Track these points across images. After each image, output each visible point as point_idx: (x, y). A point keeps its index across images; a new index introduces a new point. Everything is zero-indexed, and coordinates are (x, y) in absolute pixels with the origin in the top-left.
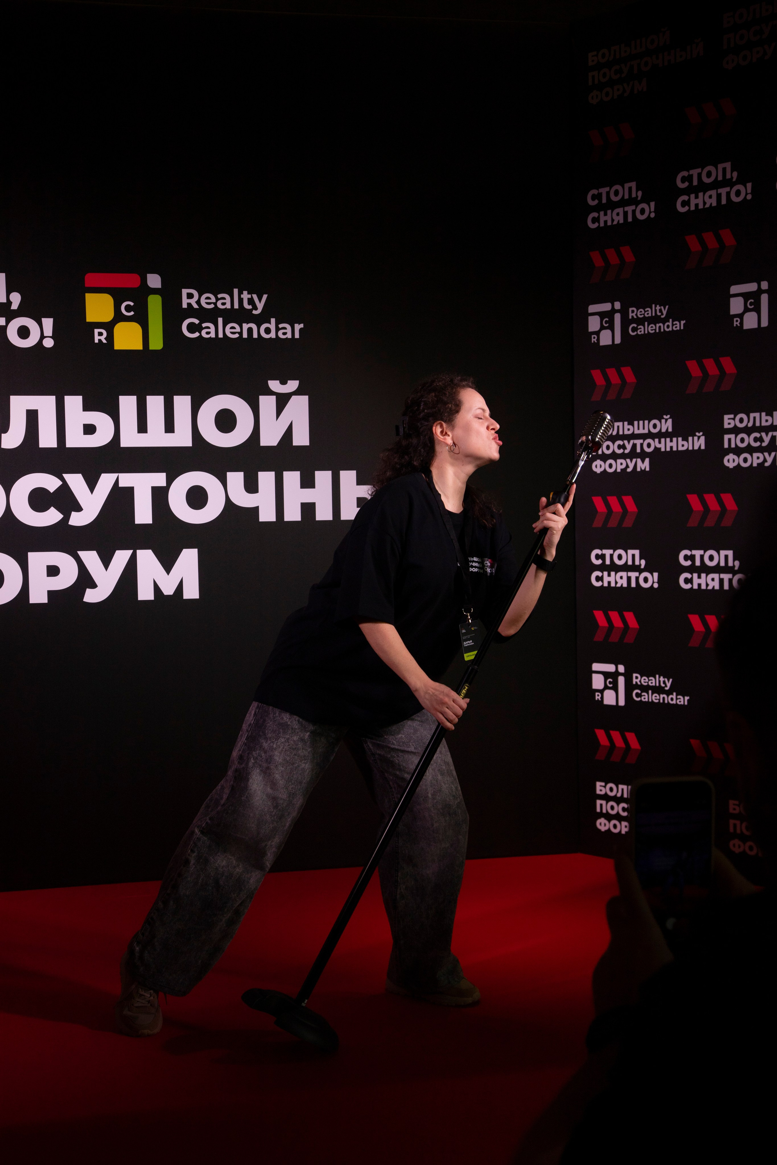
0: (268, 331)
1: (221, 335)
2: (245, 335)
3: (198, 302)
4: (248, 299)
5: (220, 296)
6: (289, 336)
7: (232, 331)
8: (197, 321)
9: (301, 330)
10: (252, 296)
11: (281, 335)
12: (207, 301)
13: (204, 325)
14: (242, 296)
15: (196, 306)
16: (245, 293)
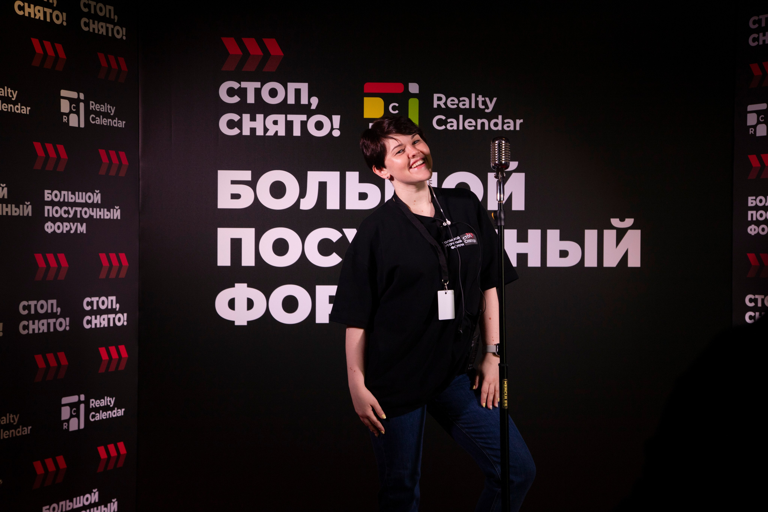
0: (496, 125)
1: (461, 128)
2: (479, 128)
3: (445, 104)
4: (483, 101)
5: (461, 99)
6: (512, 128)
7: (469, 124)
8: (443, 118)
9: (521, 124)
10: (485, 99)
11: (505, 128)
12: (452, 103)
13: (449, 120)
14: (478, 99)
15: (443, 106)
16: (480, 96)
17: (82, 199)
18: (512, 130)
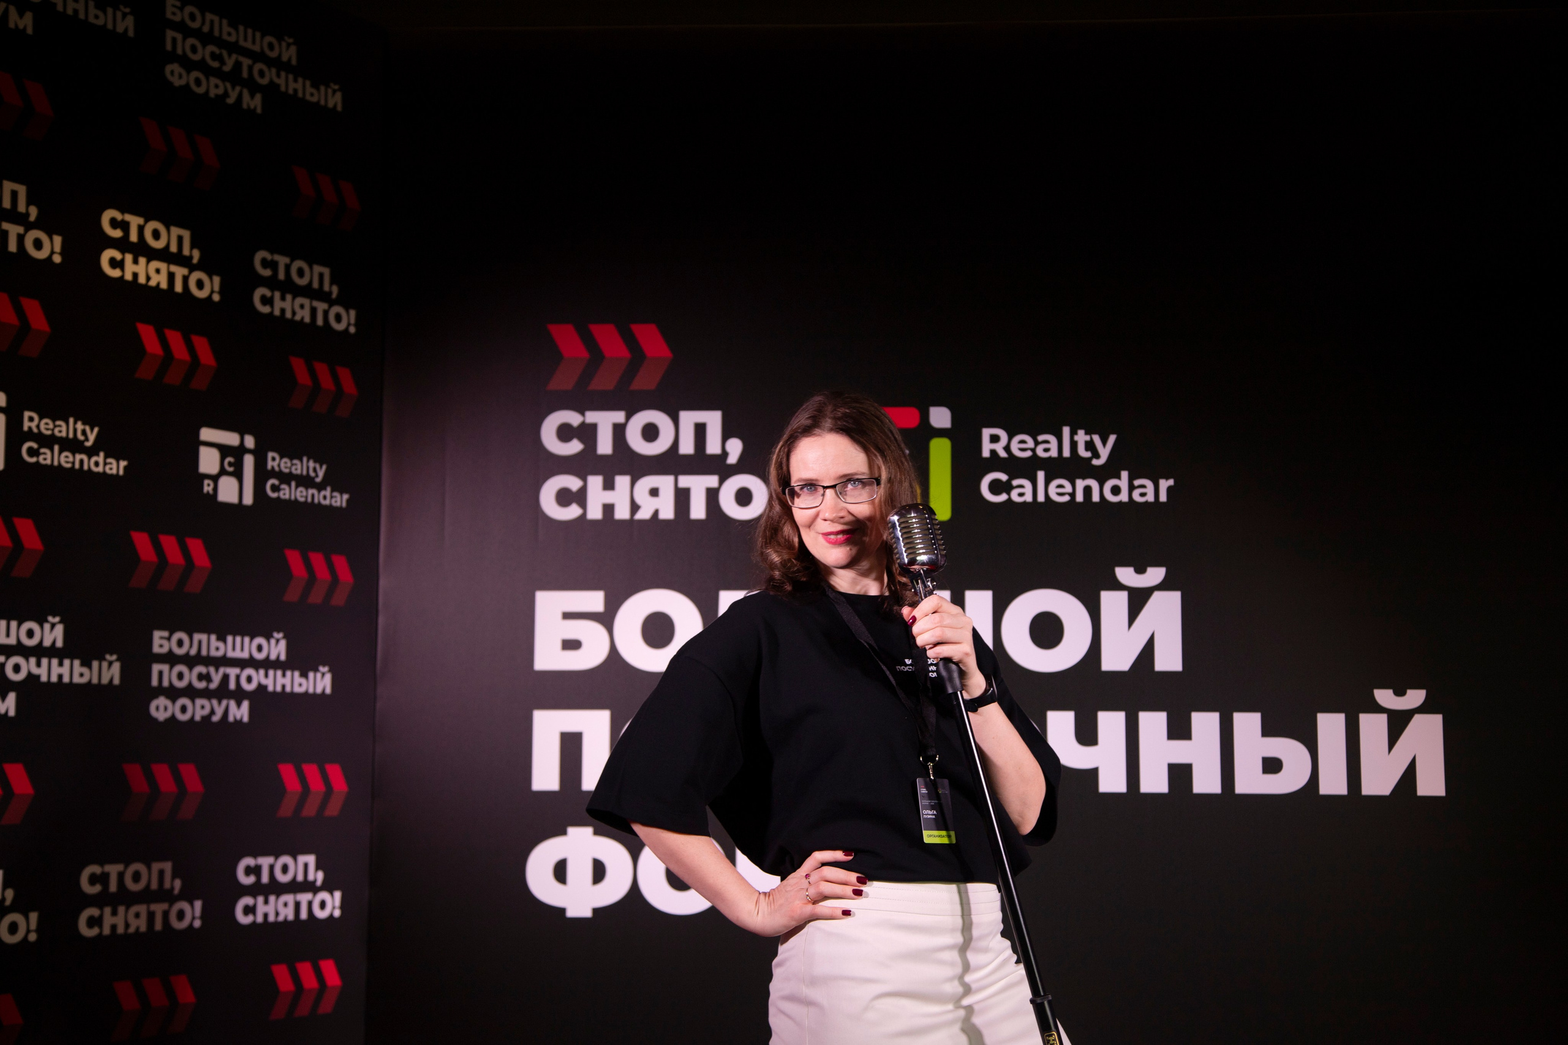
0: (1116, 490)
1: (1041, 498)
2: (1080, 498)
3: (1007, 448)
4: (1086, 442)
5: (1041, 438)
6: (1150, 498)
7: (1058, 491)
8: (1003, 477)
9: (1169, 489)
10: (1091, 438)
11: (1136, 498)
12: (1021, 446)
13: (1015, 482)
14: (1076, 438)
16: (1081, 433)
17: (242, 649)
18: (1151, 503)
